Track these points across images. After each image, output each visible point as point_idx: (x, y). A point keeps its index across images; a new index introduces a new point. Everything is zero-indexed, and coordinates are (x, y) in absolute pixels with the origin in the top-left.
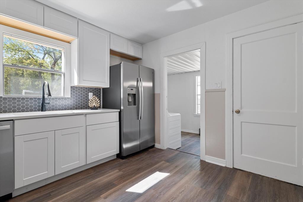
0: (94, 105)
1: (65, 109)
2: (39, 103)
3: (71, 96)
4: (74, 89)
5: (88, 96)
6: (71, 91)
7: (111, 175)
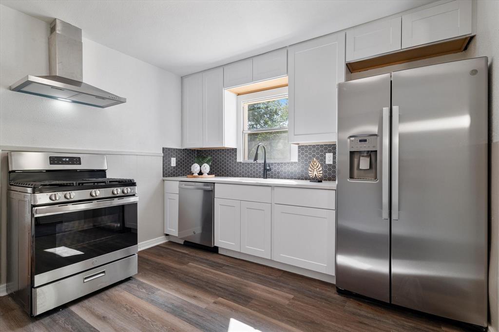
0: (316, 175)
1: (292, 178)
2: (260, 168)
3: (299, 160)
4: (303, 149)
5: (325, 159)
6: (299, 152)
7: (275, 293)
